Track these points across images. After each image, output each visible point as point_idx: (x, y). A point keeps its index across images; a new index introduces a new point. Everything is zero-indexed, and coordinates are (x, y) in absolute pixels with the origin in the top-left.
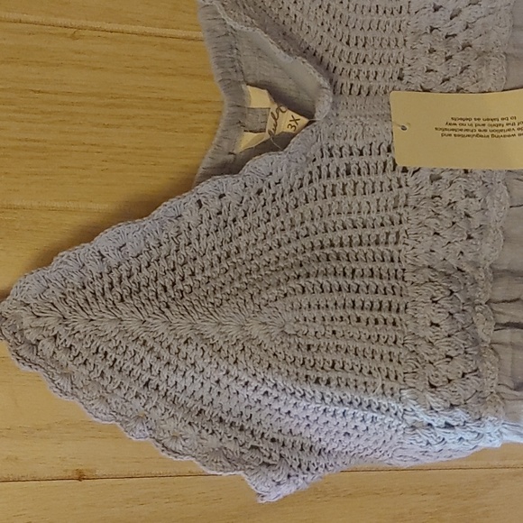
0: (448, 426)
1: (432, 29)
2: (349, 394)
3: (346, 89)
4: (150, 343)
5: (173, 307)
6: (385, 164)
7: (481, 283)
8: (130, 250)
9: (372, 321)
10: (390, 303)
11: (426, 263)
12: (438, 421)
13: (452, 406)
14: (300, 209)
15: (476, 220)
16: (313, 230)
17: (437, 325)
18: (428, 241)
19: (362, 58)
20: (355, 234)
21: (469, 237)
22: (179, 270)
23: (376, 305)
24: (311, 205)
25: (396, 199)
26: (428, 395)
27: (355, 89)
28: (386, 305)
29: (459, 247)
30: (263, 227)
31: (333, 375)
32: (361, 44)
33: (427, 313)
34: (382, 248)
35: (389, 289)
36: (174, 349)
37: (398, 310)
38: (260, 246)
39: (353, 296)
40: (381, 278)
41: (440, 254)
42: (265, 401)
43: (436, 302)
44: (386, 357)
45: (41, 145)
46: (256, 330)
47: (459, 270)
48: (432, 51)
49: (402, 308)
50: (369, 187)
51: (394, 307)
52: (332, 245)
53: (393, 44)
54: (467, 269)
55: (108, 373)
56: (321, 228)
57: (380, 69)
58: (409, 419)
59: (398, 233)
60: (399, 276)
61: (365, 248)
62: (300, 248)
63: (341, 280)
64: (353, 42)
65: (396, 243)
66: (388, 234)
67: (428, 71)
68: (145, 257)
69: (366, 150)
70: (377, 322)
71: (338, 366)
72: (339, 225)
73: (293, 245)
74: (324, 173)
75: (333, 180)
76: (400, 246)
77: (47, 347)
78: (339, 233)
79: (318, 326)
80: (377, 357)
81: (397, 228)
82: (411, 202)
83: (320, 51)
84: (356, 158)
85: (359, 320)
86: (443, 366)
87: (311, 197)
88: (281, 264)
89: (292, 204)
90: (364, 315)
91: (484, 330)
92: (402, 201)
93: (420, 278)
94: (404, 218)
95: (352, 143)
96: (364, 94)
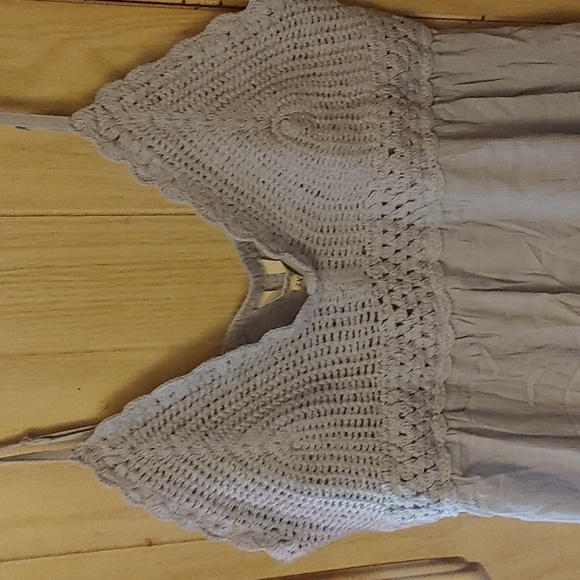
0: (416, 507)
1: (383, 216)
2: (342, 490)
3: (326, 265)
4: (196, 463)
5: (211, 435)
6: (362, 316)
7: (437, 398)
8: (179, 396)
9: (356, 435)
10: (369, 420)
11: (397, 386)
12: (409, 504)
13: (418, 494)
14: (299, 354)
15: (431, 352)
16: (309, 368)
17: (405, 435)
18: (395, 370)
19: (334, 241)
20: (341, 367)
21: (427, 365)
22: (212, 406)
23: (359, 423)
24: (307, 350)
25: (371, 340)
26: (400, 488)
27: (333, 264)
28: (366, 422)
29: (419, 372)
30: (272, 370)
31: (330, 477)
32: (331, 231)
33: (397, 426)
34: (362, 377)
35: (368, 410)
36: (213, 466)
37: (375, 425)
38: (271, 383)
39: (341, 416)
40: (362, 401)
41: (406, 378)
42: (282, 498)
43: (403, 418)
44: (368, 460)
45: (107, 303)
46: (272, 448)
47: (421, 389)
48: (385, 232)
49: (378, 423)
50: (350, 334)
51: (372, 423)
52: (325, 378)
53: (355, 229)
54: (427, 388)
55: (166, 487)
56: (316, 366)
57: (349, 248)
58: (388, 504)
59: (373, 365)
60: (376, 398)
61: (349, 378)
62: (301, 382)
63: (333, 406)
64: (325, 230)
65: (373, 373)
66: (366, 366)
67: (384, 245)
68: (188, 399)
69: (346, 309)
70: (360, 435)
71: (333, 470)
72: (329, 362)
73: (295, 380)
74: (317, 327)
75: (324, 331)
76: (376, 375)
77: (122, 470)
78: (329, 368)
79: (317, 441)
80: (362, 461)
81: (372, 361)
82: (382, 341)
83: (302, 240)
84: (339, 314)
85: (346, 434)
86: (409, 465)
87: (307, 345)
88: (288, 396)
89: (293, 351)
90: (350, 431)
91: (440, 435)
92: (375, 341)
93: (391, 399)
94: (377, 353)
95: (335, 303)
96: (340, 267)
